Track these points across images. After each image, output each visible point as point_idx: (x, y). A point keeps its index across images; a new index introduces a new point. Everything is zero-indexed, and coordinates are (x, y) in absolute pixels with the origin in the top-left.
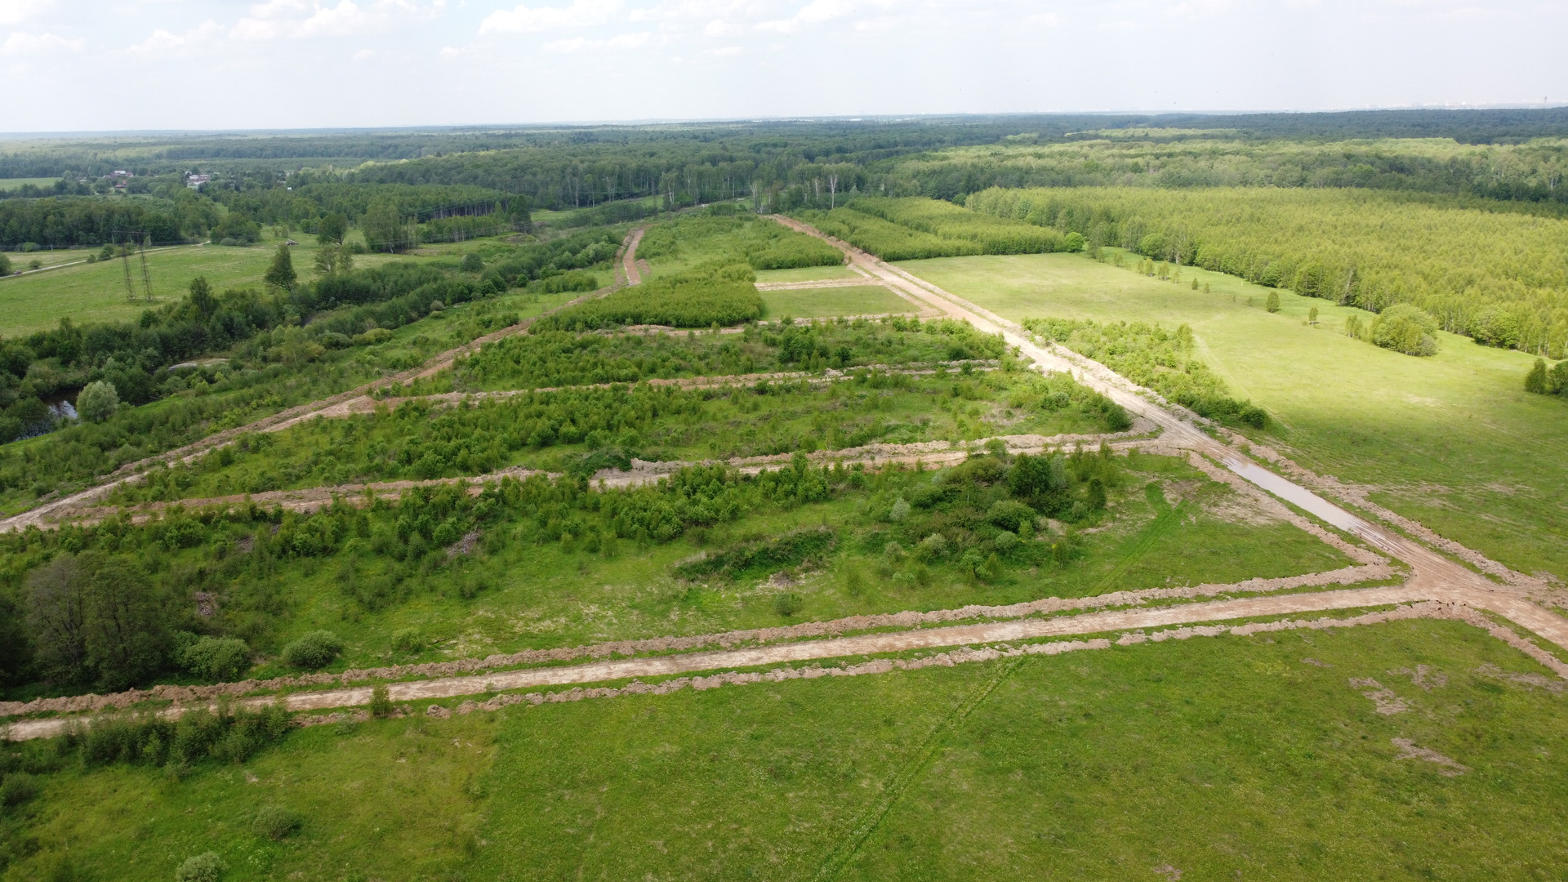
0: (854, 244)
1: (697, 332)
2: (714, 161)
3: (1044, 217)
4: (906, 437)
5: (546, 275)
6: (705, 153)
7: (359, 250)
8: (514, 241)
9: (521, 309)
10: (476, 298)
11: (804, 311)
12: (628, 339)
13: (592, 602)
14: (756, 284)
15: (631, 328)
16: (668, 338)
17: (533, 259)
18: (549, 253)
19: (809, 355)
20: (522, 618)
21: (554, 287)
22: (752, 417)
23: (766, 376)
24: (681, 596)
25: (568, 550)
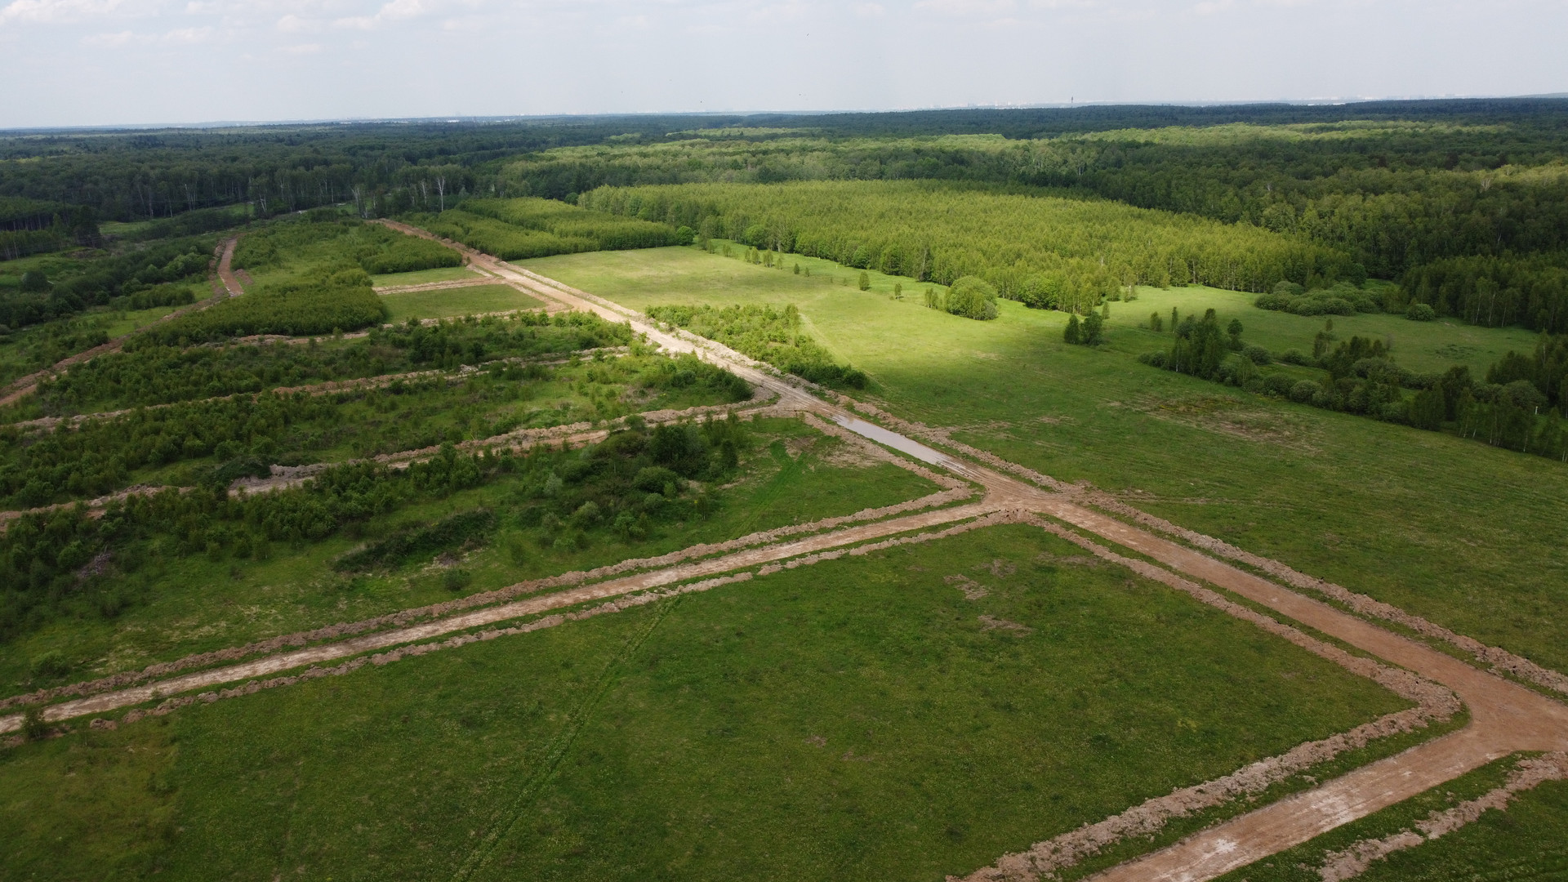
0: (471, 245)
1: (318, 340)
2: (308, 164)
3: (655, 214)
4: (548, 421)
5: (129, 291)
6: (295, 157)
8: (81, 256)
9: (108, 327)
10: (48, 319)
11: (429, 313)
12: (242, 350)
13: (252, 604)
14: (374, 289)
15: (242, 339)
16: (287, 346)
17: (112, 274)
18: (128, 268)
19: (442, 353)
20: (177, 628)
21: (143, 302)
22: (392, 415)
23: (399, 376)
24: (347, 587)
25: (216, 558)
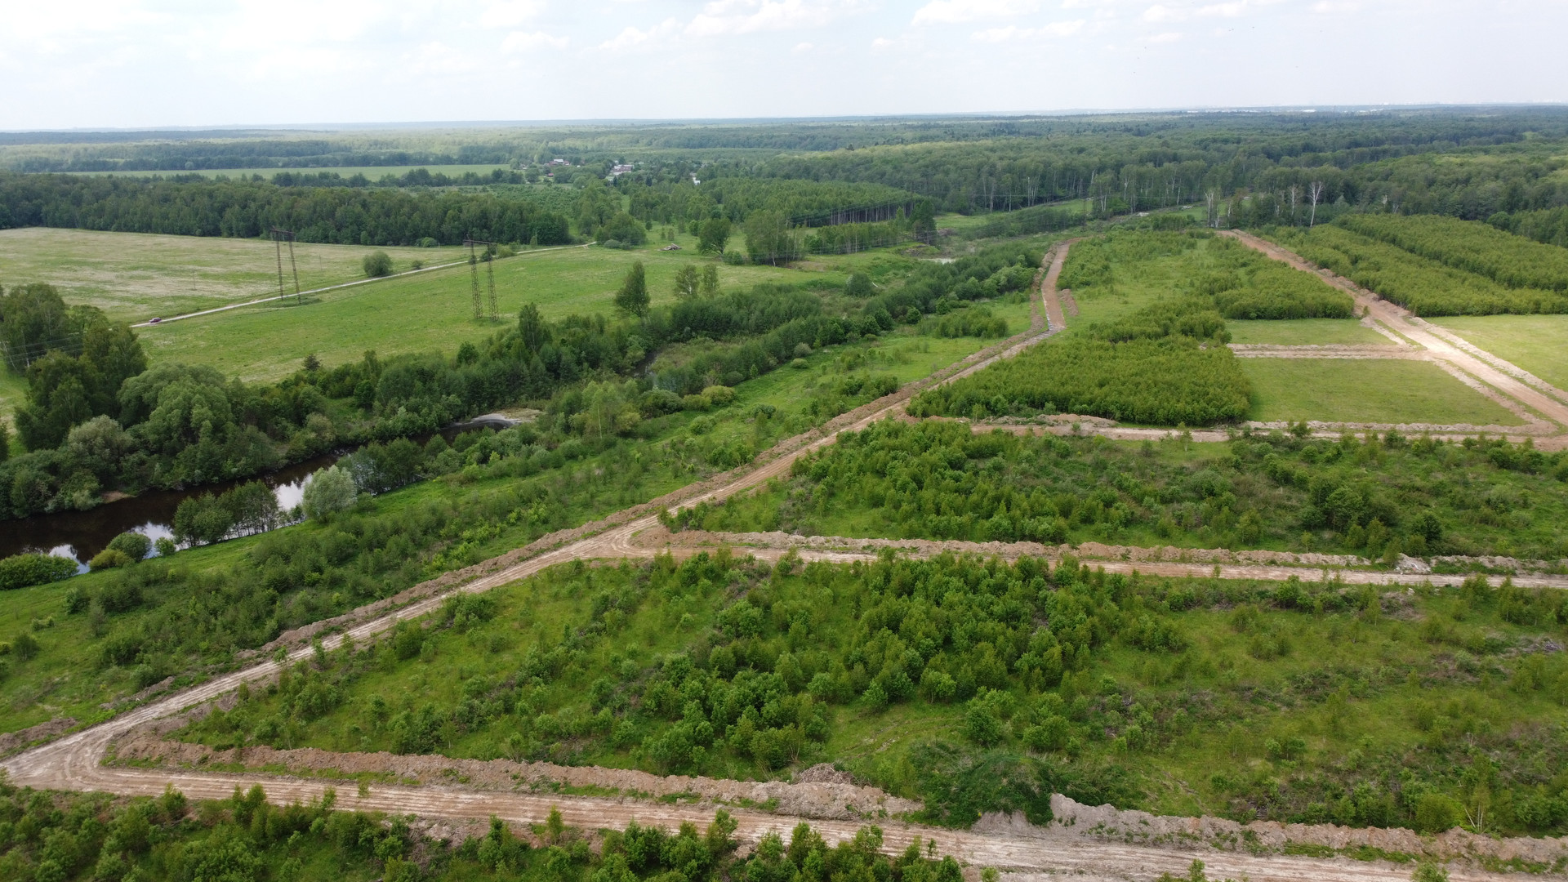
2: (1156, 159)
5: (942, 309)
6: (1144, 150)
7: (737, 261)
8: (913, 254)
9: (905, 365)
10: (851, 342)
15: (1052, 419)
17: (930, 286)
18: (951, 278)
21: (952, 330)
